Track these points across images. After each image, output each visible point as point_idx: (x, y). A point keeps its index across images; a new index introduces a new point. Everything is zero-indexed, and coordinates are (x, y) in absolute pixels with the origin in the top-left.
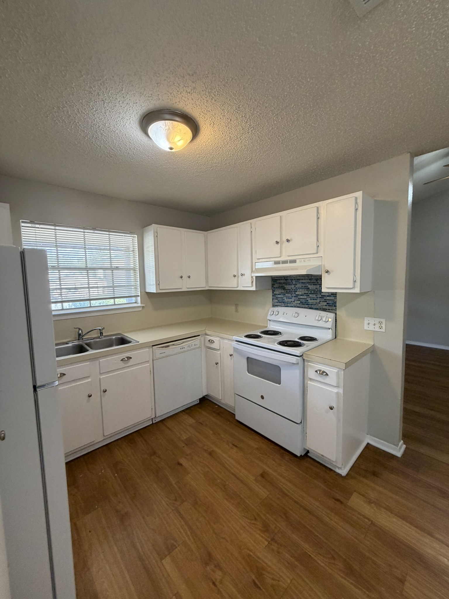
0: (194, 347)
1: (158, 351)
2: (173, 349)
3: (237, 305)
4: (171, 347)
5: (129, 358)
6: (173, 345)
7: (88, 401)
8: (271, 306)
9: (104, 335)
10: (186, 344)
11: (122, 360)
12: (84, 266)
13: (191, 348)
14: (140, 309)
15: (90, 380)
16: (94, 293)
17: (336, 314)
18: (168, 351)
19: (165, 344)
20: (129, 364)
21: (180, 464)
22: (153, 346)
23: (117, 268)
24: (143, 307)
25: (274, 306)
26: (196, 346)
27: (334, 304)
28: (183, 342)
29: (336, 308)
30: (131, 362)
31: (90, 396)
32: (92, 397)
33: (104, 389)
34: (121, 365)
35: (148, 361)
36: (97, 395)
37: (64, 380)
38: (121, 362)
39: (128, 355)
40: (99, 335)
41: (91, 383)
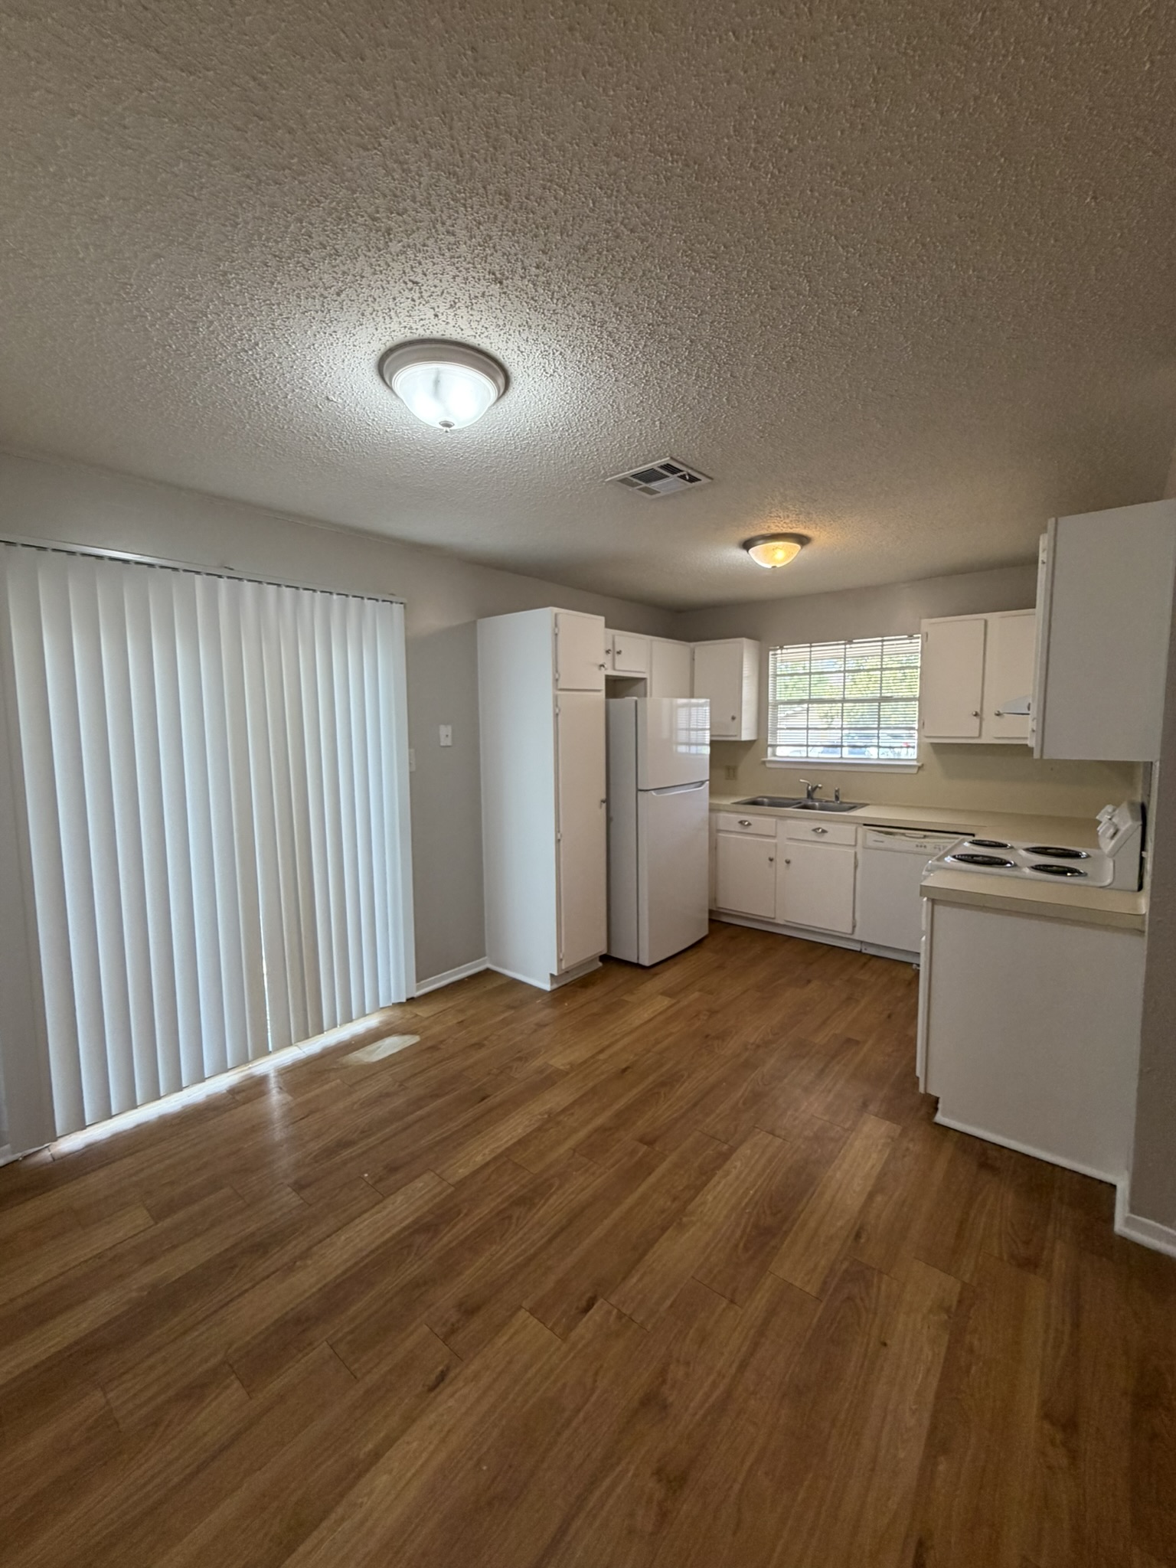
1: (872, 836)
2: (899, 842)
4: (897, 837)
5: (824, 831)
6: (903, 834)
7: (770, 866)
9: (841, 800)
10: (932, 842)
11: (815, 830)
14: (915, 771)
15: (774, 841)
18: (889, 841)
19: (887, 828)
20: (822, 839)
21: (809, 982)
22: (865, 825)
23: (888, 699)
24: (920, 768)
28: (925, 837)
30: (826, 838)
31: (771, 860)
32: (773, 863)
33: (789, 858)
34: (813, 837)
35: (855, 845)
36: (780, 863)
37: (750, 830)
38: (813, 833)
39: (824, 826)
40: (834, 799)
41: (776, 845)
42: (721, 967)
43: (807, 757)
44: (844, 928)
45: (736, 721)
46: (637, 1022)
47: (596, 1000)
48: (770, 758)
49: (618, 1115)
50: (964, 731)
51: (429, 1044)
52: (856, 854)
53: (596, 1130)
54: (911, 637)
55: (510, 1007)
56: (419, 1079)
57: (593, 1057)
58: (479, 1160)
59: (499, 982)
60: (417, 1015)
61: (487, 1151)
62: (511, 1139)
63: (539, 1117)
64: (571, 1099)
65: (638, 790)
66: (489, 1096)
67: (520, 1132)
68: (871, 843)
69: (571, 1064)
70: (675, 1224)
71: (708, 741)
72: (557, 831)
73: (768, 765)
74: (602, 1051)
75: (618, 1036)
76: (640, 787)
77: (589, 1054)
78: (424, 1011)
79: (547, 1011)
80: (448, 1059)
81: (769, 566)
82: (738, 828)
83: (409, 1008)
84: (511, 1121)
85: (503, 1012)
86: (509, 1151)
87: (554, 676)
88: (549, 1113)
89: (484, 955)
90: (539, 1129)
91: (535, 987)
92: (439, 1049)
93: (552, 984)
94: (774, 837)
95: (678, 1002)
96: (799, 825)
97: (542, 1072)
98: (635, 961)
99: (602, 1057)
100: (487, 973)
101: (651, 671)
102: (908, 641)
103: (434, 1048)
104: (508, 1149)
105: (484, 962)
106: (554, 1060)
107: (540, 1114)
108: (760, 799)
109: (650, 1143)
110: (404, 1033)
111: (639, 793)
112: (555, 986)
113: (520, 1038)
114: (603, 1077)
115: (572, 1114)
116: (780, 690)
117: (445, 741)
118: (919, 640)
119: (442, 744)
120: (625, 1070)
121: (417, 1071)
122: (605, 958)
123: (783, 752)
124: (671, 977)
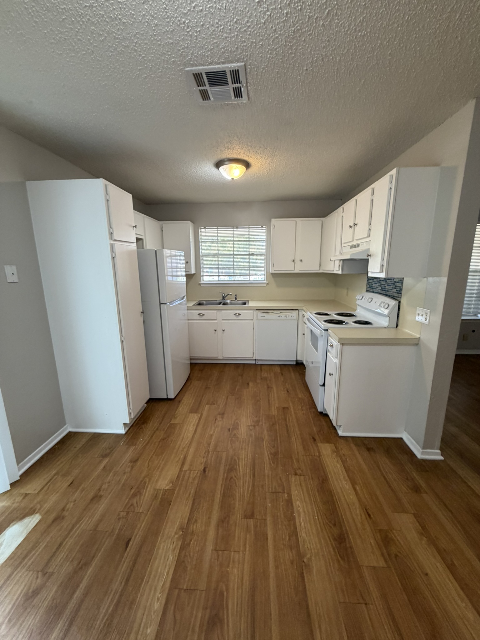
0: (290, 318)
1: (260, 314)
2: (271, 316)
3: (348, 289)
4: (270, 314)
5: (239, 314)
6: (273, 312)
7: (215, 333)
8: (365, 291)
9: (237, 299)
10: (284, 314)
11: (235, 314)
12: (232, 253)
13: (288, 318)
14: (265, 285)
15: (216, 321)
16: (237, 272)
17: (399, 302)
18: (267, 316)
19: (266, 311)
20: (239, 318)
21: (248, 384)
22: (256, 310)
23: (253, 254)
24: (267, 284)
25: (367, 291)
26: (293, 318)
27: (400, 292)
28: (281, 313)
29: (401, 296)
30: (240, 317)
31: (215, 330)
32: (216, 331)
33: (223, 329)
34: (235, 317)
35: (253, 320)
36: (219, 331)
37: (204, 317)
38: (234, 316)
39: (238, 312)
40: (234, 299)
41: (217, 322)
42: (207, 388)
43: (219, 281)
44: (249, 355)
45: (189, 264)
46: (190, 435)
47: (157, 429)
48: (202, 282)
49: (222, 507)
50: (288, 268)
51: (52, 516)
52: (253, 323)
53: (218, 526)
54: (262, 227)
55: (105, 456)
56: (62, 555)
57: (181, 470)
58: (157, 606)
59: (84, 440)
60: (26, 495)
61: (158, 595)
62: (169, 568)
63: (177, 536)
64: (187, 509)
65: (161, 304)
66: (130, 540)
67: (171, 558)
68: (259, 318)
69: (172, 482)
70: (304, 567)
71: (184, 274)
72: (121, 335)
73: (202, 285)
74: (183, 464)
75: (185, 450)
76: (161, 302)
77: (178, 469)
78: (32, 488)
79: (132, 448)
80: (77, 523)
81: (229, 178)
82: (198, 317)
83: (15, 492)
84: (160, 551)
85: (100, 462)
86: (175, 583)
87: (109, 230)
88: (182, 528)
89: (65, 424)
90: (182, 548)
91: (113, 434)
92: (63, 518)
93: (125, 428)
94: (216, 319)
95: (202, 414)
96: (227, 313)
97: (156, 497)
98: (166, 397)
99: (186, 467)
100: (70, 435)
101: (145, 235)
102: (261, 229)
103: (59, 518)
104: (172, 581)
105: (66, 429)
106: (159, 484)
107: (176, 534)
108: (202, 302)
109: (252, 516)
110: (21, 517)
111: (162, 305)
112: (127, 429)
113: (125, 477)
114: (196, 482)
115: (196, 521)
116: (204, 249)
117: (10, 279)
118: (266, 229)
119: (8, 281)
120: (204, 470)
121: (54, 550)
122: (152, 401)
123: (206, 279)
124: (188, 401)
